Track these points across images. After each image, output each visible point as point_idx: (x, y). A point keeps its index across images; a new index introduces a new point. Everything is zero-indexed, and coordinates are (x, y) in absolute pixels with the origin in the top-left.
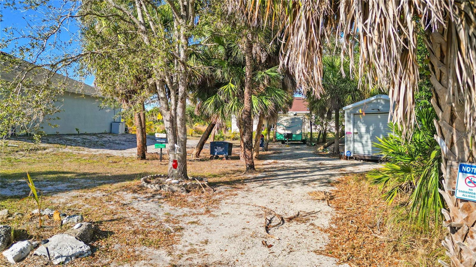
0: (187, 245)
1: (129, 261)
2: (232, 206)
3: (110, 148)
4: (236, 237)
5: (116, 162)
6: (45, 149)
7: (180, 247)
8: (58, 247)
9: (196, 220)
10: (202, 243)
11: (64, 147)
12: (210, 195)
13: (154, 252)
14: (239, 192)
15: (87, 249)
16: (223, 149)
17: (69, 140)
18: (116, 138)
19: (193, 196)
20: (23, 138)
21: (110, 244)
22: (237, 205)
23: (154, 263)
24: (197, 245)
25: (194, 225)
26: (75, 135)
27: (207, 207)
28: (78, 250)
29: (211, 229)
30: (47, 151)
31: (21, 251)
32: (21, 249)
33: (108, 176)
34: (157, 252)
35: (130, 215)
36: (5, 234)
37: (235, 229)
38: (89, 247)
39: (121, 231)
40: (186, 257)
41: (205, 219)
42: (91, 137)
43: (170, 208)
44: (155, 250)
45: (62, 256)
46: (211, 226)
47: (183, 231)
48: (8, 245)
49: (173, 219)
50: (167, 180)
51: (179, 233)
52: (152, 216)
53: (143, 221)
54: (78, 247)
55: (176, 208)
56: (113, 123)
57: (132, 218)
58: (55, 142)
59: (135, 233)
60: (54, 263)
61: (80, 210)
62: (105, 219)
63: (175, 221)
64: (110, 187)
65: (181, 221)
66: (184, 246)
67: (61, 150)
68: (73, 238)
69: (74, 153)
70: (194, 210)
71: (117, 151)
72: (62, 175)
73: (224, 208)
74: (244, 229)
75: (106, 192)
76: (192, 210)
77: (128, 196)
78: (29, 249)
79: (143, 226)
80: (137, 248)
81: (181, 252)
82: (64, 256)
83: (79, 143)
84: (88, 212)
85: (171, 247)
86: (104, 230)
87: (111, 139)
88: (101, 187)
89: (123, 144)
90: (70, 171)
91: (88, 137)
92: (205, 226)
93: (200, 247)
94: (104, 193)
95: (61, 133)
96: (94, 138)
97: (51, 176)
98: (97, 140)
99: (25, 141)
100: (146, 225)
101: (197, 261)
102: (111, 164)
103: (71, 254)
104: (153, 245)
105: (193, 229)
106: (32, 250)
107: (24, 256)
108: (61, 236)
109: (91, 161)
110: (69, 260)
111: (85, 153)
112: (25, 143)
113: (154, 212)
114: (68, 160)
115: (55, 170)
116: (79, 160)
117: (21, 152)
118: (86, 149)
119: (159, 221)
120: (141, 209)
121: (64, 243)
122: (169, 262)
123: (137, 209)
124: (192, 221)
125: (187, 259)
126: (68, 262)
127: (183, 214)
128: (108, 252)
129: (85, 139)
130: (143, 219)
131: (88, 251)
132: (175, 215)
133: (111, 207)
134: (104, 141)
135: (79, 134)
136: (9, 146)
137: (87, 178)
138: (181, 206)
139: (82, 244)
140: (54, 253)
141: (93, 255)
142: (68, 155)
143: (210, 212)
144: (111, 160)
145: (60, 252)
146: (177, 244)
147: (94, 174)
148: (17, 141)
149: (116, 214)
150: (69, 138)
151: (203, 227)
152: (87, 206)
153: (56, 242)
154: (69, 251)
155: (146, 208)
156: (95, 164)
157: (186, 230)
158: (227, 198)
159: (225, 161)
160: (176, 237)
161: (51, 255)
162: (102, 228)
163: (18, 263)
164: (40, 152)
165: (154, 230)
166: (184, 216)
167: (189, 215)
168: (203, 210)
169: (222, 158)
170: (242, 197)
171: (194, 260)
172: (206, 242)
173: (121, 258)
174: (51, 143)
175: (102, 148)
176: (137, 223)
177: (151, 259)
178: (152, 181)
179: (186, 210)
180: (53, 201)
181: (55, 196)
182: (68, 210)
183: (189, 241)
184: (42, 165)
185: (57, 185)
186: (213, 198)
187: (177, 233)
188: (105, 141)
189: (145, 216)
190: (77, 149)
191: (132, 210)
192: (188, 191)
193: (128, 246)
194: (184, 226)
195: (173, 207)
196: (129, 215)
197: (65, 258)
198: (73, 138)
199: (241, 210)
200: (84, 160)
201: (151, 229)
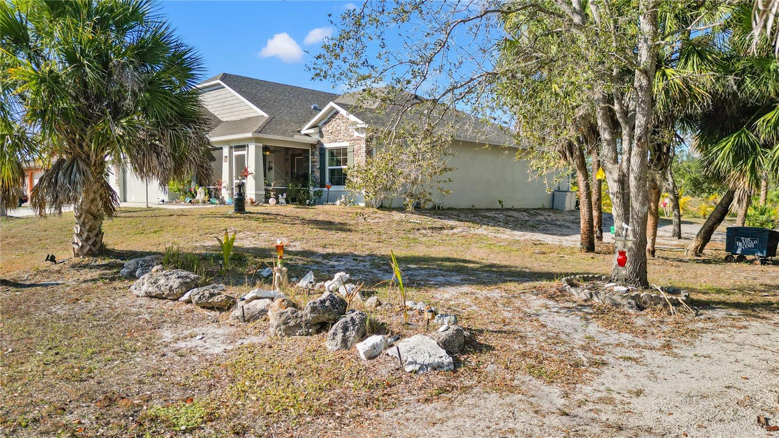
0: (601, 389)
1: (500, 391)
2: (724, 345)
3: (545, 231)
4: (703, 397)
5: (544, 253)
6: (452, 229)
7: (587, 389)
8: (414, 351)
9: (636, 356)
10: (630, 392)
11: (477, 226)
12: (685, 320)
13: (543, 387)
14: (754, 323)
15: (448, 360)
16: (756, 242)
17: (487, 217)
18: (559, 217)
19: (649, 317)
20: (429, 213)
21: (482, 362)
22: (735, 345)
23: (535, 403)
24: (619, 393)
25: (628, 363)
26: (497, 210)
27: (668, 339)
28: (437, 360)
29: (659, 376)
30: (455, 231)
31: (374, 347)
32: (373, 345)
33: (525, 272)
34: (547, 389)
35: (529, 329)
36: (360, 323)
37: (709, 384)
38: (452, 360)
39: (505, 349)
40: (591, 406)
41: (655, 358)
42: (519, 214)
43: (599, 329)
44: (545, 384)
45: (416, 363)
46: (662, 371)
47: (605, 367)
48: (362, 337)
49: (595, 347)
50: (606, 286)
51: (596, 370)
52: (563, 336)
53: (545, 341)
54: (437, 356)
55: (609, 332)
56: (556, 193)
57: (529, 334)
58: (467, 219)
59: (524, 355)
60: (406, 369)
61: (464, 311)
62: (491, 329)
63: (598, 350)
64: (515, 287)
65: (610, 352)
66: (595, 390)
67: (472, 231)
68: (434, 342)
69: (489, 236)
70: (640, 341)
71: (554, 237)
72: (462, 264)
73: (705, 345)
74: (728, 387)
75: (506, 293)
76: (637, 338)
77: (536, 303)
78: (383, 346)
79: (542, 348)
80: (518, 376)
81: (585, 397)
82: (419, 364)
83: (500, 222)
84: (472, 316)
85: (573, 386)
86: (482, 342)
87: (549, 219)
88: (503, 286)
89: (568, 227)
90: (474, 259)
91: (515, 214)
92: (649, 369)
93: (623, 398)
94: (504, 294)
95: (478, 207)
96: (525, 216)
97: (448, 264)
98: (527, 218)
99: (430, 216)
100: (546, 347)
101: (608, 417)
102: (537, 256)
103: (427, 363)
104: (544, 377)
105: (624, 369)
106: (385, 349)
107: (377, 353)
108: (421, 338)
109: (508, 249)
110: (423, 370)
111: (505, 236)
112: (430, 218)
113: (568, 331)
114: (478, 245)
115: (455, 256)
116: (492, 247)
117: (423, 231)
118: (508, 231)
119: (571, 345)
120: (549, 324)
121: (422, 347)
122: (559, 406)
123: (543, 323)
124: (627, 355)
125: (591, 410)
126: (422, 372)
127: (617, 342)
128: (476, 372)
129: (510, 216)
130: (545, 338)
131: (449, 364)
132: (602, 342)
133: (506, 314)
134: (538, 221)
135: (503, 210)
136: (410, 223)
137: (493, 271)
138: (619, 329)
139: (443, 352)
140: (407, 357)
141: (455, 371)
142: (480, 238)
143: (669, 348)
144: (537, 249)
145: (415, 358)
146: (585, 384)
147: (506, 267)
148: (420, 216)
149: (509, 324)
150: (488, 214)
151: (644, 369)
152: (474, 307)
153: (413, 345)
154: (425, 358)
155: (558, 323)
156: (512, 253)
157: (611, 368)
158: (720, 329)
159: (758, 267)
160: (588, 374)
161: (404, 359)
162: (480, 339)
163: (369, 361)
164: (446, 231)
165: (555, 358)
166: (618, 345)
167: (627, 345)
168: (657, 343)
169: (751, 262)
170: (757, 333)
171: (603, 414)
172: (638, 393)
173: (490, 384)
174: (461, 221)
175: (533, 231)
176: (534, 342)
177: (533, 396)
178: (581, 283)
179: (626, 337)
180: (436, 295)
181: (441, 289)
182: (447, 309)
183: (607, 385)
184: (442, 248)
185: (451, 276)
186: (690, 326)
187: (592, 369)
188: (540, 222)
189: (552, 334)
190: (494, 230)
191: (535, 323)
192: (640, 308)
193: (506, 371)
194: (611, 360)
195: (604, 329)
196: (527, 328)
197: (419, 366)
198: (492, 215)
199: (740, 356)
200: (500, 246)
201: (552, 355)
